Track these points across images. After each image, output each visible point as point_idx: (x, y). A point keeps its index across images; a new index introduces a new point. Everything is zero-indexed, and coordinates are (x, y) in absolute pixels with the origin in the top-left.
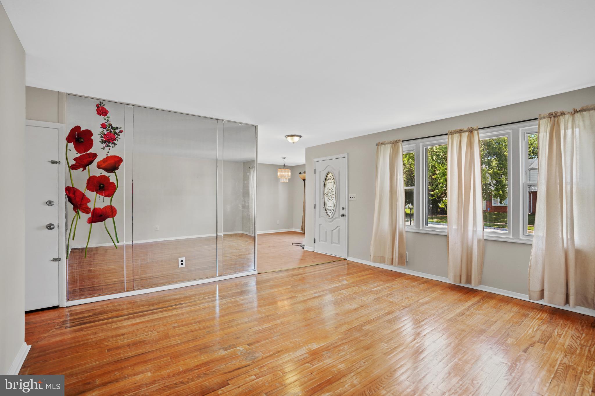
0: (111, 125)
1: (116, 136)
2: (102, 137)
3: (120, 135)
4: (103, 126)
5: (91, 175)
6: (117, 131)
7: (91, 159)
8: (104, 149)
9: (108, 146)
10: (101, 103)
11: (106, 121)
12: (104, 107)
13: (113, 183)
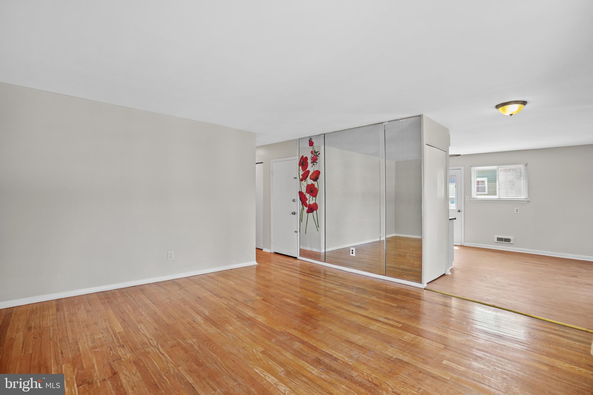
0: (315, 151)
1: (317, 157)
2: (311, 160)
3: (318, 156)
4: (312, 152)
5: (308, 184)
6: (318, 154)
7: (308, 174)
8: (312, 167)
9: (314, 165)
10: (310, 138)
11: (313, 149)
12: (312, 140)
13: (316, 188)
